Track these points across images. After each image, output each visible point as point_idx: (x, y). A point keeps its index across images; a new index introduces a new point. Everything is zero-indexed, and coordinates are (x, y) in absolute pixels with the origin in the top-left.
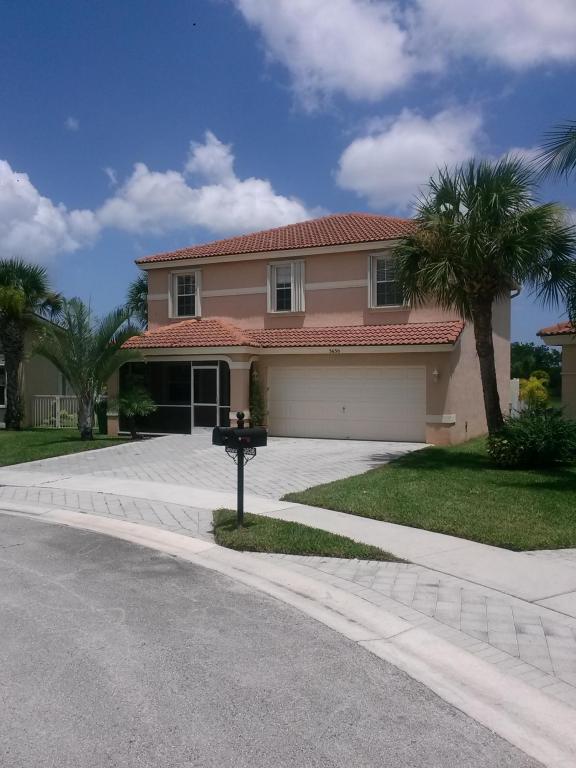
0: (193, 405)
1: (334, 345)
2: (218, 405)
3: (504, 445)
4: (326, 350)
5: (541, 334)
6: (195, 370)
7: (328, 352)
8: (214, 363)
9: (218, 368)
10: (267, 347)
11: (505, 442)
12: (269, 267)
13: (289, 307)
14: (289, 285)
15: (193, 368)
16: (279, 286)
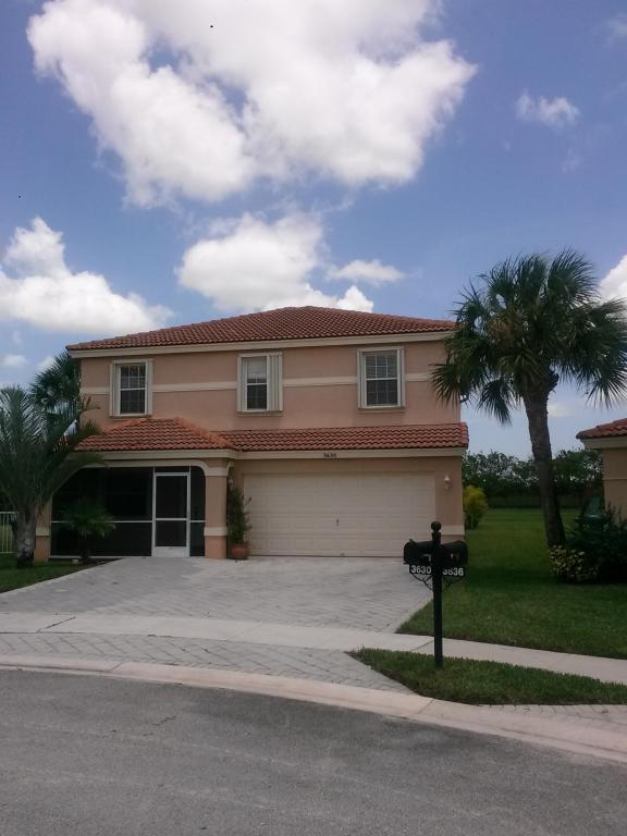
0: (154, 519)
1: (331, 449)
2: (188, 520)
3: (580, 557)
4: (319, 455)
5: (582, 436)
6: (158, 478)
7: (323, 457)
8: (185, 469)
9: (188, 475)
10: (248, 450)
11: (582, 553)
12: (239, 360)
13: (264, 405)
14: (265, 381)
15: (155, 475)
16: (249, 381)
